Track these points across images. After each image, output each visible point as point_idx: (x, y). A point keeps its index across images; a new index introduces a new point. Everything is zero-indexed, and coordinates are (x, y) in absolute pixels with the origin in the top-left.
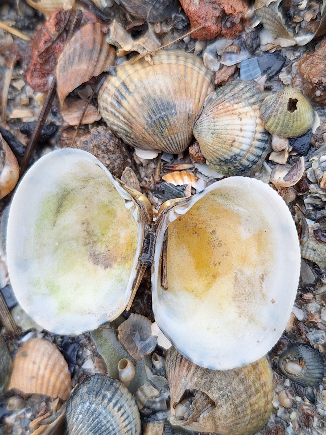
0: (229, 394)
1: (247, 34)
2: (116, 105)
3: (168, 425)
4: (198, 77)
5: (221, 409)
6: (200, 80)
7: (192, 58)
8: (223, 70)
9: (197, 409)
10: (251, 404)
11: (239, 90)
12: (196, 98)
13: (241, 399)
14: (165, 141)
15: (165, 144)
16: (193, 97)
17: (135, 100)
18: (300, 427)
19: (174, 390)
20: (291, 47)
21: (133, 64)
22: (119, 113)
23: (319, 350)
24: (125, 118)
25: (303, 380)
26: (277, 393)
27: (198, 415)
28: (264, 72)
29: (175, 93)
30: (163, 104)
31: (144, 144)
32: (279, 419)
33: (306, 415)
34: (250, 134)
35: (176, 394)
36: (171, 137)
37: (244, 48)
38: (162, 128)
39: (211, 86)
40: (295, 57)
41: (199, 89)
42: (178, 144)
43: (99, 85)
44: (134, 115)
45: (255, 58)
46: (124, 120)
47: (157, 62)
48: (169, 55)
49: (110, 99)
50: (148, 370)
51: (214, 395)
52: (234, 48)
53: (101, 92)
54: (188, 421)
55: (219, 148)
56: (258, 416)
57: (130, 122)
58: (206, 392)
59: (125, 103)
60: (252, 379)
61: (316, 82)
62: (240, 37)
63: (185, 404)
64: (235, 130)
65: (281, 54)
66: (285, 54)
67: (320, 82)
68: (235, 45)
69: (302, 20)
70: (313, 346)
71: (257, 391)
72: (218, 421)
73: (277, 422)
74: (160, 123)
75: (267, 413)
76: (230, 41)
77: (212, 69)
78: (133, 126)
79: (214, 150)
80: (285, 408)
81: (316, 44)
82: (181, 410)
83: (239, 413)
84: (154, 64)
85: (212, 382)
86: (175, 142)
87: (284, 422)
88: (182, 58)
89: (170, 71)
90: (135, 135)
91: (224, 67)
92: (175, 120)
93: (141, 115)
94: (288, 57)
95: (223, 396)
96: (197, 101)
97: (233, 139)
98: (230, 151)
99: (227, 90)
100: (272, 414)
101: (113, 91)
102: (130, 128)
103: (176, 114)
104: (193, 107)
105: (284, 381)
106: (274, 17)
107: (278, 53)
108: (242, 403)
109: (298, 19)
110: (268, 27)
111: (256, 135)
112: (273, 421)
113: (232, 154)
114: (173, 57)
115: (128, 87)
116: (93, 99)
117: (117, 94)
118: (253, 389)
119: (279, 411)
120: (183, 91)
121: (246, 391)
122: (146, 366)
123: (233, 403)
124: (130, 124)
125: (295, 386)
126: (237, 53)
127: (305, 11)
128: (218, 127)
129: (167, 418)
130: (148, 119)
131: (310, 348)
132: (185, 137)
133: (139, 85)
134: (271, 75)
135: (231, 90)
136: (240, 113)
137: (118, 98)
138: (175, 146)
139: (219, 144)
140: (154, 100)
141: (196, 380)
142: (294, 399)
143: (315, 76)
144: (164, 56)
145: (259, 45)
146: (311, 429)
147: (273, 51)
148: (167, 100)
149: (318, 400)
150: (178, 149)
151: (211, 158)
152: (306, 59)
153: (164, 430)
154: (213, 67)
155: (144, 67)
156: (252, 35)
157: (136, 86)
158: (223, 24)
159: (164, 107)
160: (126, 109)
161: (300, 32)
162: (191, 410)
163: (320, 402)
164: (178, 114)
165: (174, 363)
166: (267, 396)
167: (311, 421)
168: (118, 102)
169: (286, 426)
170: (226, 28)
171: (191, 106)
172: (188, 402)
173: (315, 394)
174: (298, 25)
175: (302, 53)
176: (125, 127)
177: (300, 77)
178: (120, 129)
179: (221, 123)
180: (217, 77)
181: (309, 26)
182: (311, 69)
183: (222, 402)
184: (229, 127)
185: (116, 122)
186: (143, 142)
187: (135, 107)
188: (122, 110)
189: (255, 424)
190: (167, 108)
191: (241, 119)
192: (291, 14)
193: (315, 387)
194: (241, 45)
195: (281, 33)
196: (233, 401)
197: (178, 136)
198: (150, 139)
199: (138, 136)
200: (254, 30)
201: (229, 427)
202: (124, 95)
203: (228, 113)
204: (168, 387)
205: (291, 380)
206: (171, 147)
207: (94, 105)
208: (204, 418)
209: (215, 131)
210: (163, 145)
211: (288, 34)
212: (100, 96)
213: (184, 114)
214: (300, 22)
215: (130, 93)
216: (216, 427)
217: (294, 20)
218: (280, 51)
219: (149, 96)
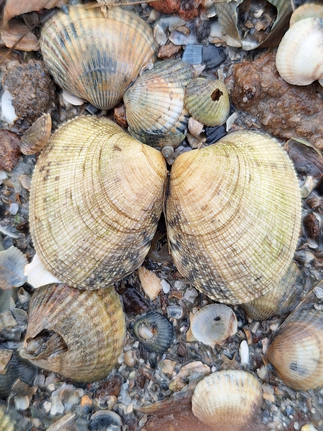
0: (83, 342)
1: (200, 21)
2: (59, 43)
3: (16, 355)
4: (145, 45)
5: (72, 354)
6: (146, 49)
7: (144, 25)
8: (168, 46)
9: (49, 349)
10: (99, 356)
11: (176, 69)
12: (138, 64)
13: (92, 350)
14: (97, 95)
15: (95, 97)
16: (135, 62)
17: (80, 45)
18: (135, 385)
19: (33, 326)
20: (235, 48)
21: (86, 10)
22: (60, 51)
23: (174, 323)
24: (64, 58)
25: (151, 345)
26: (125, 352)
27: (48, 354)
28: (204, 62)
29: (120, 52)
30: (105, 59)
31: (74, 90)
32: (119, 374)
33: (144, 377)
34: (176, 115)
35: (33, 330)
36: (103, 93)
37: (194, 33)
38: (98, 81)
39: (153, 58)
40: (236, 59)
41: (142, 56)
42: (108, 101)
43: (47, 17)
44: (74, 58)
45: (201, 46)
46: (62, 60)
47: (110, 16)
48: (123, 14)
49: (54, 35)
50: (12, 302)
51: (69, 340)
52: (185, 30)
53: (47, 24)
54: (37, 357)
55: (145, 120)
56: (102, 367)
57: (67, 64)
58: (63, 336)
59: (68, 44)
60: (107, 333)
61: (247, 89)
62: (193, 22)
63: (38, 341)
64: (164, 107)
65: (224, 51)
66: (228, 53)
67: (250, 90)
68: (187, 27)
69: (253, 27)
70: (169, 318)
71: (108, 345)
72: (65, 364)
73: (116, 377)
74: (97, 75)
75: (110, 367)
76: (183, 22)
77: (159, 42)
78: (69, 69)
79: (139, 120)
80: (127, 366)
81: (257, 54)
82: (33, 345)
83: (86, 361)
84: (108, 18)
85: (71, 327)
86: (105, 99)
87: (123, 378)
88: (135, 21)
89: (121, 30)
90: (68, 78)
91: (171, 44)
92: (112, 78)
93: (81, 61)
94: (230, 56)
95: (77, 342)
96: (137, 67)
97: (159, 115)
98: (153, 125)
99: (165, 67)
100: (114, 368)
101: (60, 28)
102: (66, 70)
103: (115, 72)
104: (132, 71)
105: (134, 342)
106: (230, 15)
107: (222, 49)
108: (91, 353)
109: (249, 25)
110: (222, 22)
111: (180, 117)
112: (114, 374)
113: (154, 128)
114: (127, 18)
115: (76, 30)
116: (36, 27)
117: (63, 33)
118: (105, 343)
119: (121, 367)
120: (127, 54)
121: (99, 343)
122: (11, 297)
123: (84, 351)
124: (67, 66)
125: (142, 349)
126: (185, 35)
127: (258, 20)
128: (149, 100)
129: (17, 349)
130: (87, 68)
131: (166, 319)
132: (116, 97)
133: (87, 32)
134: (209, 67)
135: (168, 67)
136: (172, 92)
137: (63, 37)
138: (104, 102)
139: (145, 116)
140: (98, 52)
141: (56, 322)
142: (138, 360)
143: (247, 83)
144: (118, 13)
145: (208, 35)
146: (144, 390)
147: (218, 46)
148: (111, 56)
149: (158, 366)
150: (105, 106)
151: (134, 126)
152: (243, 65)
153: (11, 359)
154: (161, 40)
155: (97, 17)
156: (205, 24)
157: (84, 32)
158: (182, 4)
159: (105, 61)
160: (67, 50)
161: (248, 37)
162: (43, 348)
163: (160, 369)
164: (117, 73)
165: (40, 301)
166: (116, 352)
167: (147, 383)
168: (62, 41)
169: (123, 382)
170: (184, 9)
171: (130, 70)
172: (42, 340)
173: (158, 361)
174: (248, 31)
175: (242, 57)
176: (61, 67)
177: (233, 80)
178: (55, 67)
179: (153, 97)
180: (161, 51)
181: (257, 35)
182: (246, 75)
183: (74, 348)
184: (159, 103)
185: (53, 59)
186: (74, 87)
187: (78, 51)
188: (63, 50)
189: (97, 374)
190: (108, 64)
191: (172, 99)
192: (245, 18)
193: (159, 355)
194: (193, 29)
195: (231, 31)
196: (85, 349)
197: (109, 94)
198: (82, 87)
199: (71, 80)
200: (208, 20)
201: (73, 371)
202: (70, 37)
203: (161, 89)
204: (26, 322)
205: (141, 343)
206: (100, 102)
207: (36, 34)
208: (53, 358)
209: (145, 103)
210: (92, 97)
211: (237, 36)
212: (45, 28)
213: (122, 76)
214: (250, 29)
215: (76, 36)
216: (61, 368)
217: (246, 25)
218: (225, 48)
219: (94, 46)
